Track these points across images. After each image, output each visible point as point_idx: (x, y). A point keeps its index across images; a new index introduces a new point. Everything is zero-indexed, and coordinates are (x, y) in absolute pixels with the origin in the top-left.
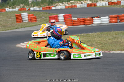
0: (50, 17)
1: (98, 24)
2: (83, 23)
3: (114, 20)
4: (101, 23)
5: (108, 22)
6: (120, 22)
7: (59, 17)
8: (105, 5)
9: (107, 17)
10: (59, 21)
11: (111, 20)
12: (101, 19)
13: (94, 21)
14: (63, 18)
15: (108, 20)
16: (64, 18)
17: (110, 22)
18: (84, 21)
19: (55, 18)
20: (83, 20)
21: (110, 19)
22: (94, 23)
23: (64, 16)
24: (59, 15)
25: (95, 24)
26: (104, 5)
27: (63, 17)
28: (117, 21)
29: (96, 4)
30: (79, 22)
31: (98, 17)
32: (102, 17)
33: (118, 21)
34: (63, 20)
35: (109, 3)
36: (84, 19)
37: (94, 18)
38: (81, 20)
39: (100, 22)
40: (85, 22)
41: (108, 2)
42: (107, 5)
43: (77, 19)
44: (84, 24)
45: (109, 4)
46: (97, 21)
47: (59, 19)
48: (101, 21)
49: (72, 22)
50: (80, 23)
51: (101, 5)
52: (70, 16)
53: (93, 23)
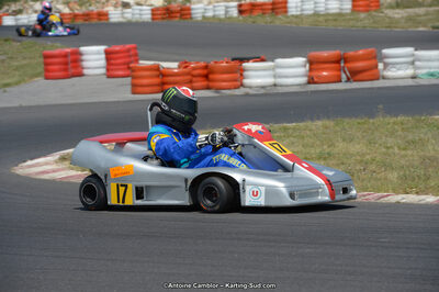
0: (46, 57)
1: (263, 87)
2: (205, 83)
3: (325, 73)
4: (275, 85)
5: (304, 80)
6: (348, 80)
7: (84, 57)
8: (227, 12)
9: (301, 60)
10: (85, 71)
11: (315, 74)
12: (273, 69)
13: (245, 73)
14: (103, 62)
15: (302, 70)
16: (108, 59)
17: (311, 81)
18: (206, 77)
19: (70, 58)
20: (205, 72)
21: (311, 70)
22: (246, 81)
23: (107, 52)
24: (83, 49)
25: (250, 87)
26: (221, 12)
27: (103, 56)
28: (340, 76)
29: (189, 9)
30: (189, 77)
31: (263, 60)
32: (279, 61)
33: (344, 76)
34: (103, 71)
35: (240, 6)
36: (206, 67)
37: (245, 65)
38: (194, 69)
39: (270, 81)
40: (211, 76)
41: (235, 4)
42: (234, 13)
43: (179, 67)
44: (208, 88)
45: (241, 12)
46: (258, 76)
47: (85, 64)
48: (275, 76)
49: (158, 76)
50: (191, 82)
51: (210, 14)
52: (132, 53)
53: (242, 85)
